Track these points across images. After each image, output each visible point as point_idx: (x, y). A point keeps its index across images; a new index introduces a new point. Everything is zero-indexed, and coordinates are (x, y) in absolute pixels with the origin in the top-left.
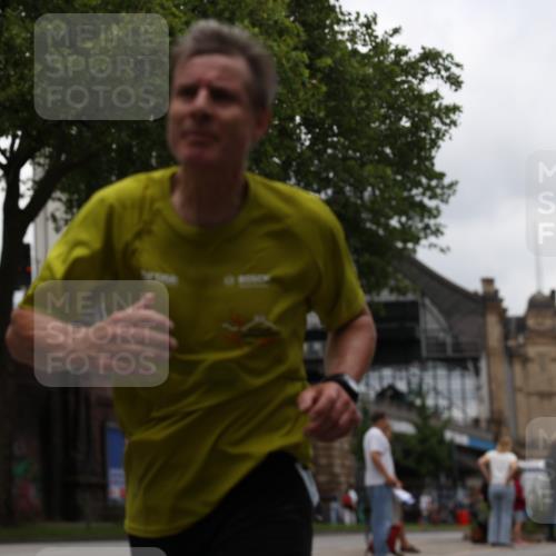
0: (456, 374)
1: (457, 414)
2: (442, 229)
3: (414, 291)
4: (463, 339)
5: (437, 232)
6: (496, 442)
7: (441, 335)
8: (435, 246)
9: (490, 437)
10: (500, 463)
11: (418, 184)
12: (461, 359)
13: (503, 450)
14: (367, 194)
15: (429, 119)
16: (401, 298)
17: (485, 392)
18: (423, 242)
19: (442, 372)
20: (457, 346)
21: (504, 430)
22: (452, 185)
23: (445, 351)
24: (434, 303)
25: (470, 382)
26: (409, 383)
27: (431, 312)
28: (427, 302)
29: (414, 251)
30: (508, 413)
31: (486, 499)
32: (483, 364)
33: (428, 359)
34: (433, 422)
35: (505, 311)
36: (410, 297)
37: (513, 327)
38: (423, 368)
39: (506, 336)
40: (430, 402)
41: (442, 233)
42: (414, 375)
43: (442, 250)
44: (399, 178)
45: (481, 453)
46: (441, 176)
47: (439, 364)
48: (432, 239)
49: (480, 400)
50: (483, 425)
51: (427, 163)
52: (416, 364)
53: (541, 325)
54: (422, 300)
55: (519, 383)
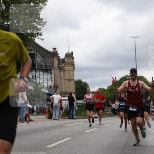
0: (45, 73)
1: (45, 84)
2: (42, 34)
3: (34, 51)
4: (47, 64)
5: (41, 34)
6: (56, 92)
7: (41, 63)
8: (40, 38)
9: (54, 91)
10: (56, 98)
12: (47, 69)
13: (57, 94)
15: (39, 3)
17: (53, 78)
18: (37, 37)
19: (41, 73)
20: (46, 66)
21: (58, 89)
23: (42, 67)
24: (39, 54)
25: (49, 76)
26: (32, 76)
27: (39, 57)
28: (38, 54)
29: (34, 40)
30: (59, 85)
32: (53, 71)
33: (37, 69)
35: (59, 57)
36: (33, 52)
37: (61, 61)
38: (36, 72)
39: (59, 64)
41: (42, 35)
42: (34, 73)
43: (42, 40)
45: (52, 95)
47: (40, 71)
48: (39, 36)
49: (52, 81)
50: (52, 87)
52: (34, 70)
53: (69, 61)
54: (36, 53)
55: (62, 77)
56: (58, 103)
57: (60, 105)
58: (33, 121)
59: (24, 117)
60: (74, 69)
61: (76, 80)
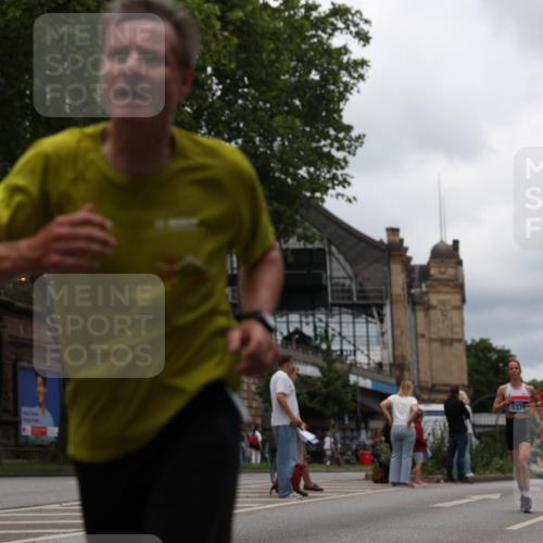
0: (362, 319)
1: (361, 358)
2: (349, 179)
3: (321, 240)
4: (368, 286)
5: (345, 182)
6: (399, 385)
7: (348, 282)
8: (343, 195)
9: (393, 381)
10: (402, 406)
11: (327, 136)
12: (366, 305)
13: (404, 394)
14: (276, 145)
15: (337, 72)
16: (309, 246)
17: (388, 336)
18: (331, 192)
19: (347, 318)
20: (362, 293)
21: (406, 374)
22: (359, 138)
23: (350, 298)
24: (340, 251)
25: (374, 328)
26: (315, 328)
27: (337, 260)
28: (334, 249)
29: (323, 200)
30: (410, 359)
31: (388, 440)
32: (387, 311)
33: (333, 305)
34: (338, 366)
35: (410, 259)
36: (317, 245)
37: (416, 276)
38: (329, 315)
39: (410, 286)
40: (335, 347)
41: (349, 184)
42: (320, 320)
43: (349, 200)
44: (308, 129)
46: (349, 128)
47: (343, 310)
48: (339, 189)
49: (384, 345)
50: (387, 368)
51: (335, 116)
52: (323, 309)
53: (443, 273)
54: (330, 248)
55: (421, 329)
56: (409, 423)
57: (413, 431)
58: (321, 490)
59: (290, 476)
60: (463, 300)
61: (469, 342)
